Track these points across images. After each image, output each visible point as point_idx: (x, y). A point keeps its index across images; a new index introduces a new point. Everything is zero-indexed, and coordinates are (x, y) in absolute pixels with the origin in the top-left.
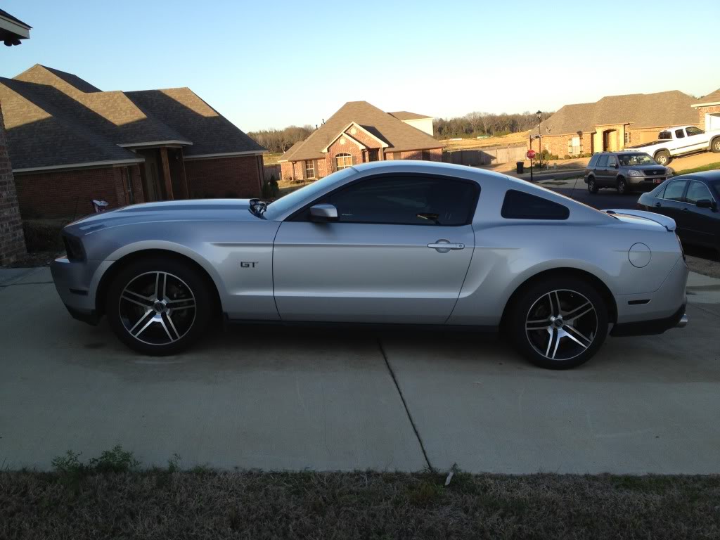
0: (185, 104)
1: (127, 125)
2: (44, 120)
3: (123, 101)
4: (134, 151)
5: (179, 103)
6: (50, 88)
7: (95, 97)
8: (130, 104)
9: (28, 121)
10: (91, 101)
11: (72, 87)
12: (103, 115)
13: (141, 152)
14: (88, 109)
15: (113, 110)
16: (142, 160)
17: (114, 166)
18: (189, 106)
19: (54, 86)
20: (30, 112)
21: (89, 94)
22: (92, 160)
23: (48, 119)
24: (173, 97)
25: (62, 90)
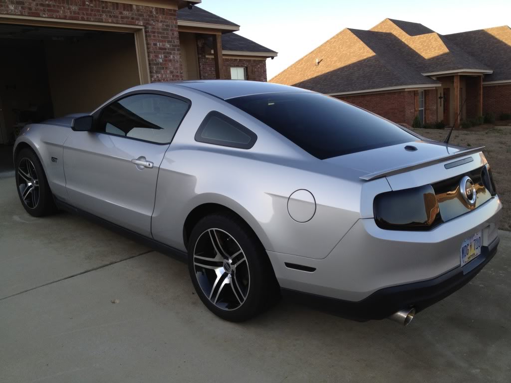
0: (501, 39)
1: (433, 59)
2: (370, 58)
3: (436, 40)
4: (434, 78)
5: (496, 39)
6: (389, 35)
7: (417, 39)
8: (441, 42)
9: (361, 59)
10: (413, 42)
11: (404, 33)
12: (419, 52)
13: (440, 79)
14: (410, 49)
15: (427, 48)
16: (440, 85)
17: (406, 90)
18: (504, 41)
19: (393, 33)
20: (364, 53)
21: (414, 37)
22: (391, 85)
23: (373, 56)
24: (493, 34)
25: (397, 36)
